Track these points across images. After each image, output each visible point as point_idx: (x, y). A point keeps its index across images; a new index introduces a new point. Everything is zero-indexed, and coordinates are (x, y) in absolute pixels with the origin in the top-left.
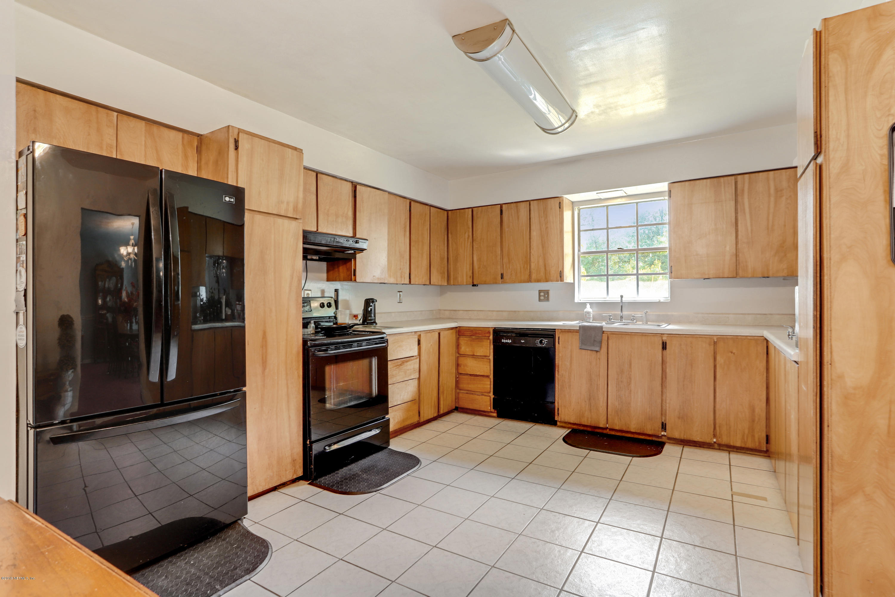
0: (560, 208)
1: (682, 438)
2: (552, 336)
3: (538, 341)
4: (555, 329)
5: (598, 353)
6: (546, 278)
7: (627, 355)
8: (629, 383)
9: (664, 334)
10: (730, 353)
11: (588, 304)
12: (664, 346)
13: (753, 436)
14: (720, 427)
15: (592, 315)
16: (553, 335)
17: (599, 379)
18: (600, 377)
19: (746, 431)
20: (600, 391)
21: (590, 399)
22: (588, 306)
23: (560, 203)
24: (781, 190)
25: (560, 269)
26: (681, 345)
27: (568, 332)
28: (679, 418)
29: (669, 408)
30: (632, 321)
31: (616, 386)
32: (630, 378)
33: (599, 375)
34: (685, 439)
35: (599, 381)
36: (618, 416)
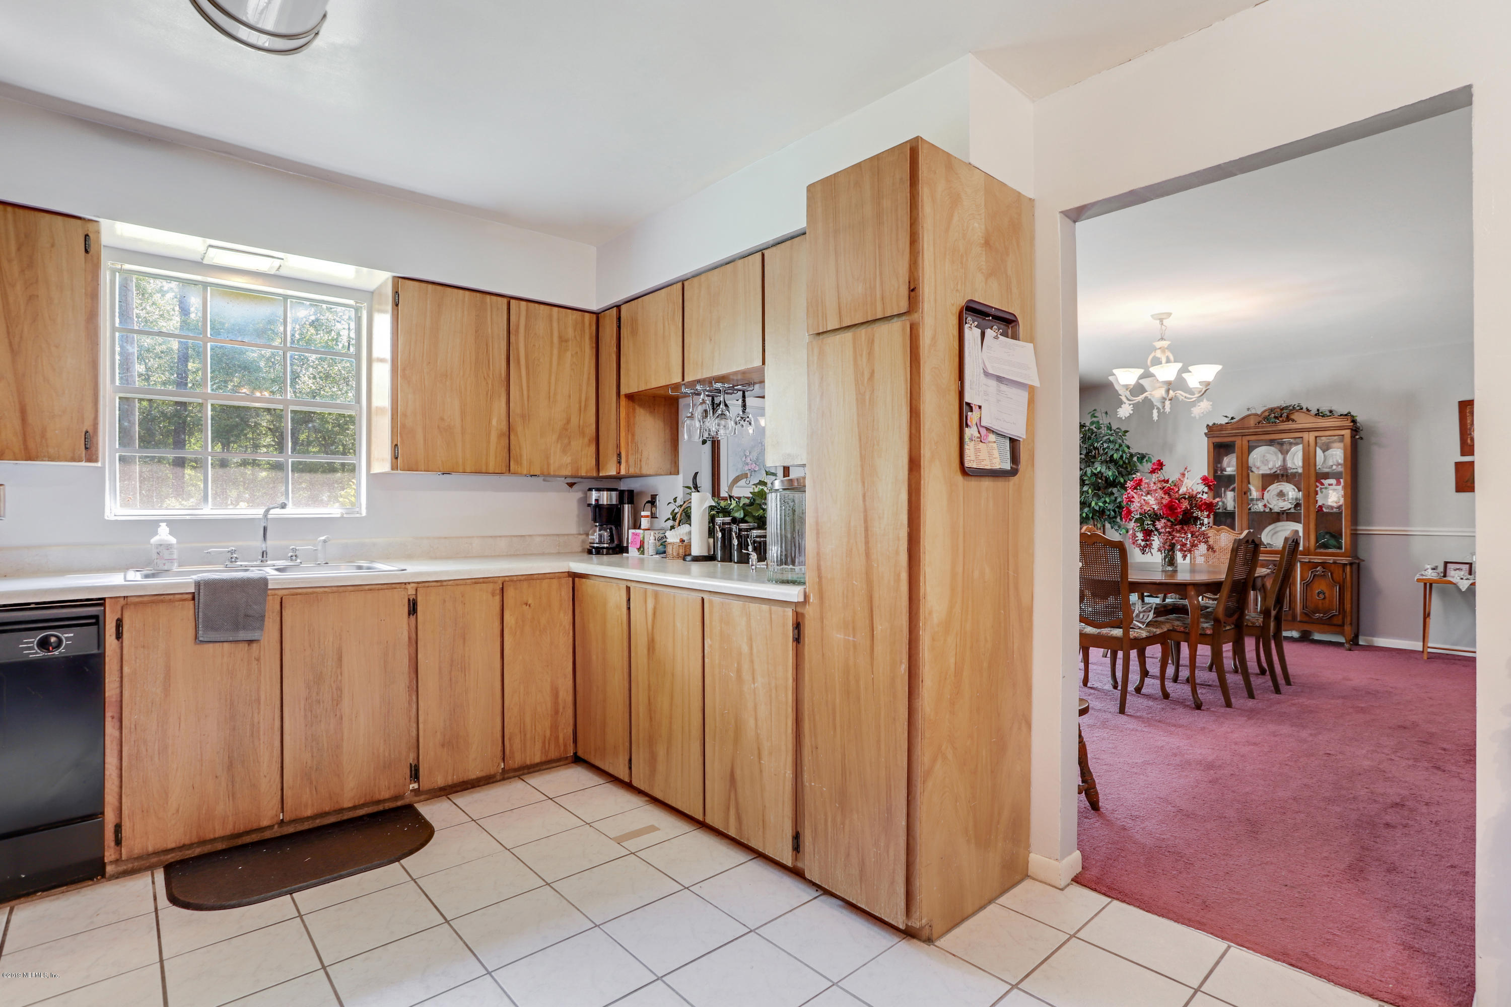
0: (87, 251)
1: (450, 783)
2: (93, 621)
3: (32, 642)
4: (104, 599)
5: (254, 645)
6: (26, 448)
7: (331, 639)
8: (337, 701)
9: (409, 583)
10: (524, 606)
11: (163, 525)
12: (413, 608)
13: (557, 738)
14: (510, 739)
15: (175, 551)
16: (96, 617)
17: (259, 709)
18: (260, 704)
19: (548, 733)
20: (262, 737)
21: (230, 766)
22: (164, 530)
23: (87, 236)
24: (567, 341)
25: (87, 425)
26: (445, 601)
27: (153, 602)
28: (443, 746)
29: (425, 731)
30: (292, 560)
31: (306, 716)
32: (340, 689)
33: (258, 700)
34: (455, 782)
35: (259, 713)
36: (311, 783)
